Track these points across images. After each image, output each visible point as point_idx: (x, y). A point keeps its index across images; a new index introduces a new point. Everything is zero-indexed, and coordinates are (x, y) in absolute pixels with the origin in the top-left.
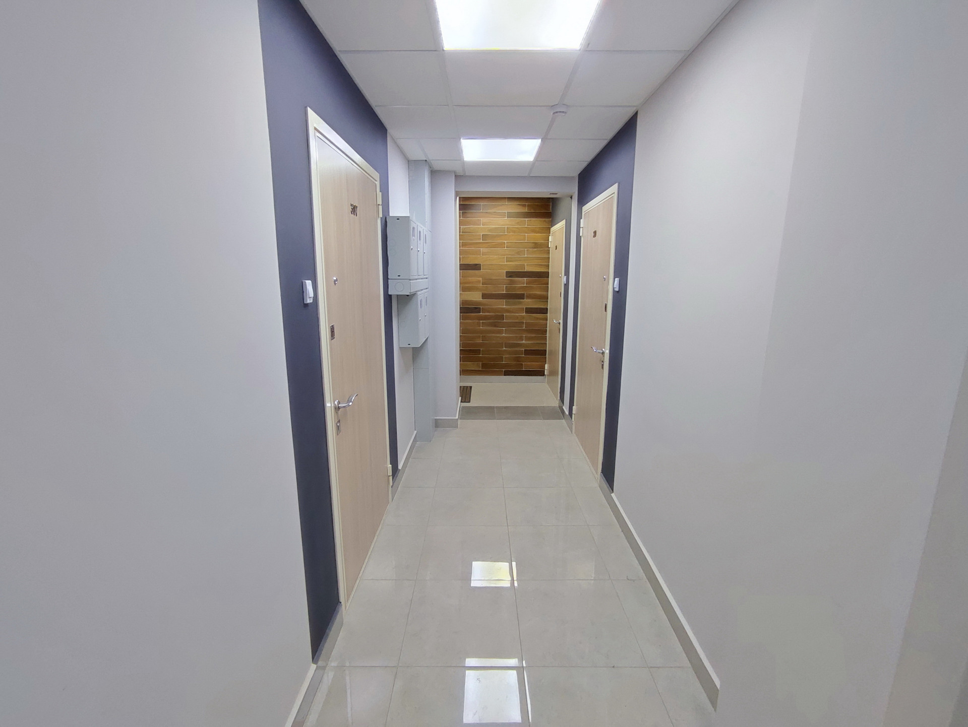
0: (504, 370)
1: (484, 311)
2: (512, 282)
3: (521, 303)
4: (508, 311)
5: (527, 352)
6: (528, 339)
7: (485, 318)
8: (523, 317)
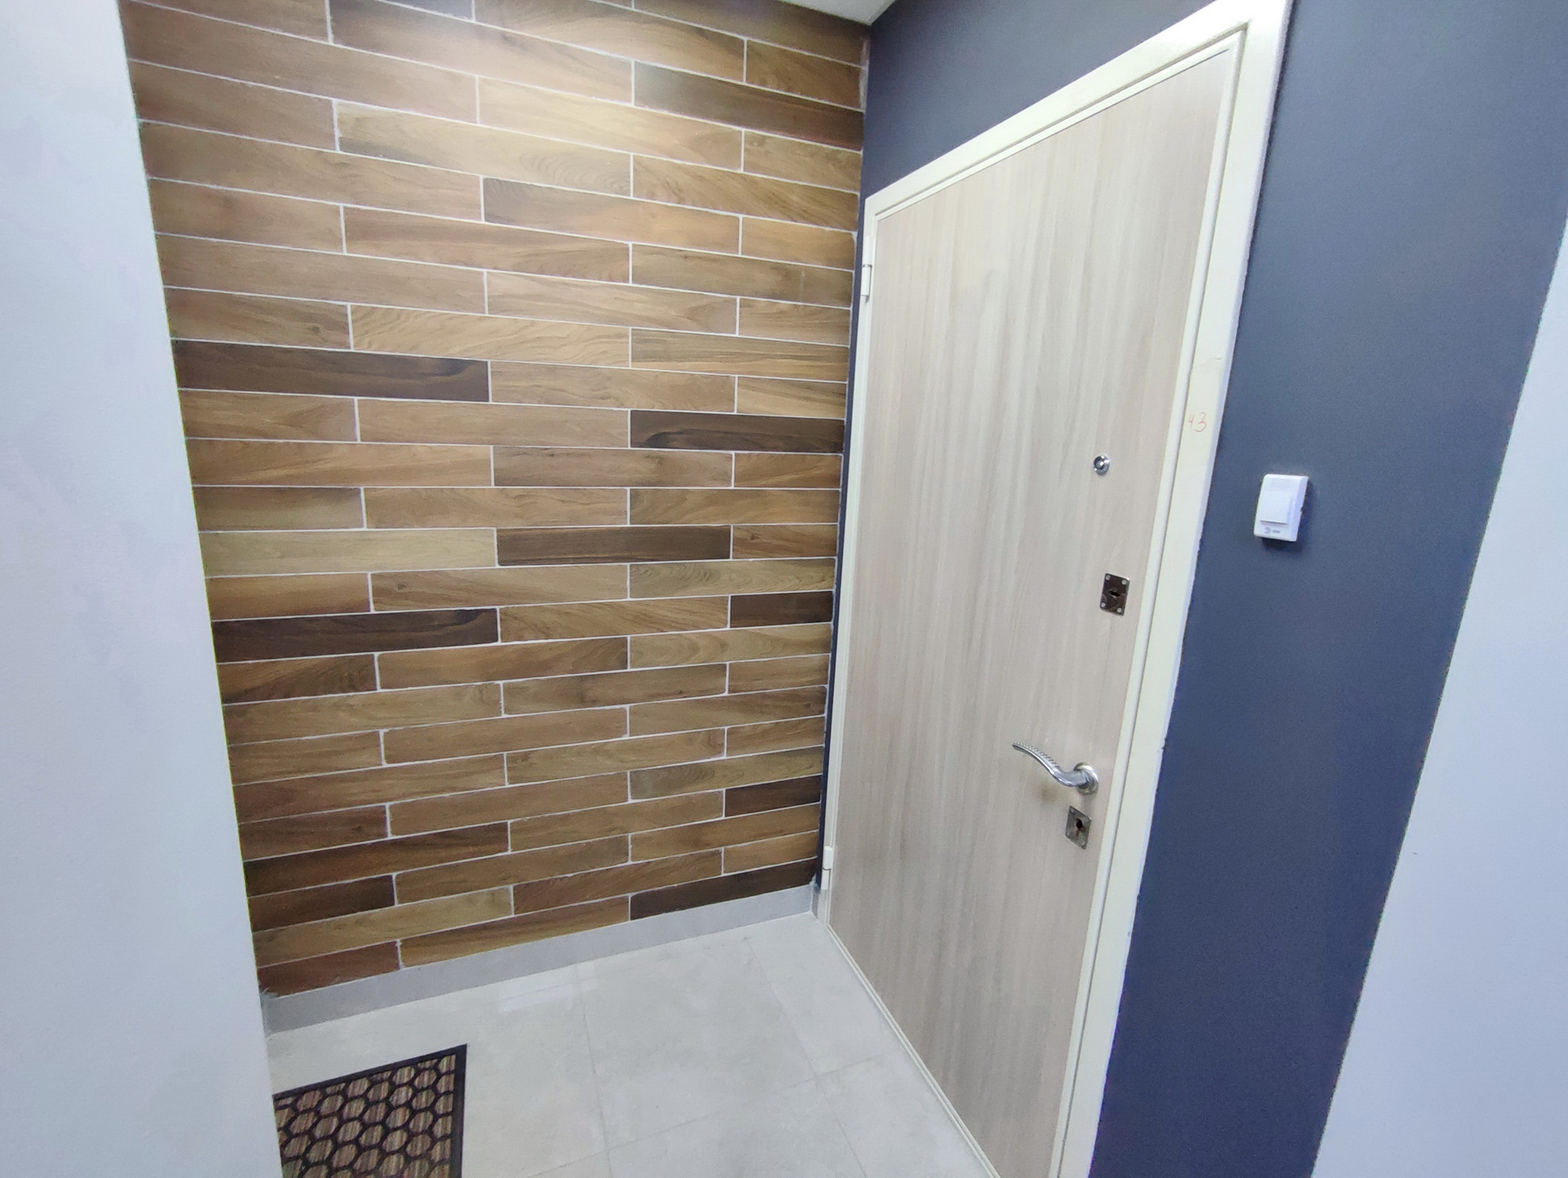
0: (630, 895)
1: (520, 626)
2: (665, 473)
3: (708, 577)
4: (643, 619)
5: (738, 800)
6: (739, 740)
7: (527, 664)
8: (722, 645)
